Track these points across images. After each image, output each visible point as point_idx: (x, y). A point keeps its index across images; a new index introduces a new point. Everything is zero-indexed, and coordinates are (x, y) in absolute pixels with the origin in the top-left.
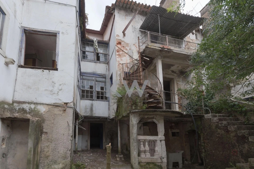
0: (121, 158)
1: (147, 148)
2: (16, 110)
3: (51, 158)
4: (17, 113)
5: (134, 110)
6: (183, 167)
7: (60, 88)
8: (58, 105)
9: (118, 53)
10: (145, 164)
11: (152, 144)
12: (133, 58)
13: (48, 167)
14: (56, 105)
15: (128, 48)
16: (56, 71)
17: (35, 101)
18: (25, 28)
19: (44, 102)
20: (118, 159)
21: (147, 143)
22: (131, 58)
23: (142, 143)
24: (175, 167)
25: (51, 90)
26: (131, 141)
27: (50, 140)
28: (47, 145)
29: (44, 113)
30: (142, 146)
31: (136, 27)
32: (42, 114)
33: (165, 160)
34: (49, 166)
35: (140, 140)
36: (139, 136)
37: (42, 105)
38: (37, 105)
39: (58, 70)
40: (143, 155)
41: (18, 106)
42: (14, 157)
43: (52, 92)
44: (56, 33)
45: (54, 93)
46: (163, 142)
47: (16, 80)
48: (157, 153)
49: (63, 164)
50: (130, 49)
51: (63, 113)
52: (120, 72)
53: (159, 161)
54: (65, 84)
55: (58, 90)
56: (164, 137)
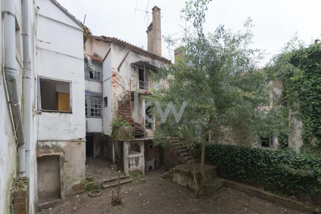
0: (115, 168)
1: (134, 162)
2: (40, 147)
3: (71, 178)
4: (41, 149)
5: (127, 139)
6: (155, 168)
7: (75, 128)
8: (74, 140)
9: (113, 85)
10: (133, 172)
11: (137, 159)
12: (125, 89)
13: (70, 185)
14: (73, 140)
15: (121, 80)
16: (71, 115)
17: (56, 139)
18: (41, 77)
19: (63, 139)
20: (113, 169)
21: (134, 159)
22: (123, 89)
23: (131, 159)
24: (150, 169)
25: (68, 129)
26: (125, 159)
27: (70, 166)
28: (68, 170)
29: (64, 147)
30: (131, 161)
31: (128, 62)
32: (62, 148)
33: (144, 168)
34: (71, 183)
35: (130, 158)
36: (129, 155)
37: (62, 142)
38: (57, 142)
39: (73, 113)
40: (131, 167)
41: (42, 144)
42: (42, 182)
43: (69, 131)
44: (69, 83)
45: (71, 132)
46: (143, 157)
47: (39, 124)
48: (140, 164)
49: (81, 180)
50: (123, 81)
51: (78, 146)
52: (115, 101)
53: (141, 169)
54: (79, 124)
55: (74, 129)
56: (144, 154)
